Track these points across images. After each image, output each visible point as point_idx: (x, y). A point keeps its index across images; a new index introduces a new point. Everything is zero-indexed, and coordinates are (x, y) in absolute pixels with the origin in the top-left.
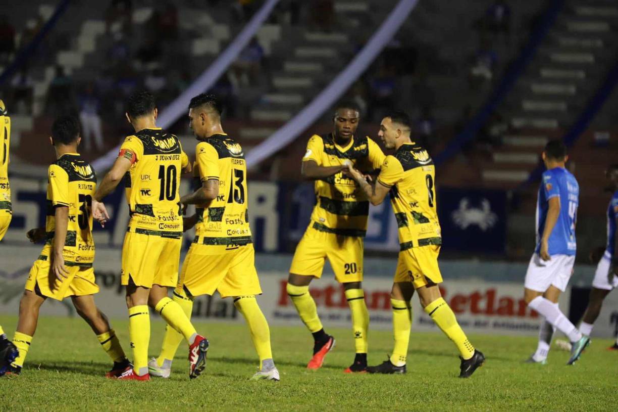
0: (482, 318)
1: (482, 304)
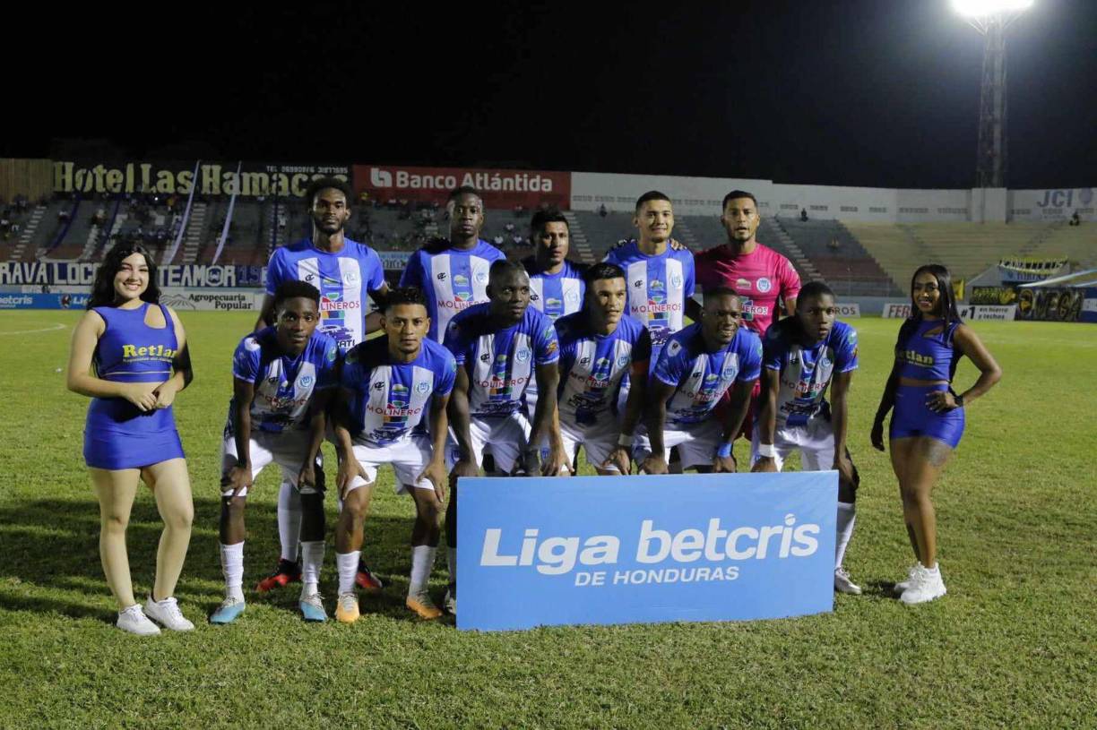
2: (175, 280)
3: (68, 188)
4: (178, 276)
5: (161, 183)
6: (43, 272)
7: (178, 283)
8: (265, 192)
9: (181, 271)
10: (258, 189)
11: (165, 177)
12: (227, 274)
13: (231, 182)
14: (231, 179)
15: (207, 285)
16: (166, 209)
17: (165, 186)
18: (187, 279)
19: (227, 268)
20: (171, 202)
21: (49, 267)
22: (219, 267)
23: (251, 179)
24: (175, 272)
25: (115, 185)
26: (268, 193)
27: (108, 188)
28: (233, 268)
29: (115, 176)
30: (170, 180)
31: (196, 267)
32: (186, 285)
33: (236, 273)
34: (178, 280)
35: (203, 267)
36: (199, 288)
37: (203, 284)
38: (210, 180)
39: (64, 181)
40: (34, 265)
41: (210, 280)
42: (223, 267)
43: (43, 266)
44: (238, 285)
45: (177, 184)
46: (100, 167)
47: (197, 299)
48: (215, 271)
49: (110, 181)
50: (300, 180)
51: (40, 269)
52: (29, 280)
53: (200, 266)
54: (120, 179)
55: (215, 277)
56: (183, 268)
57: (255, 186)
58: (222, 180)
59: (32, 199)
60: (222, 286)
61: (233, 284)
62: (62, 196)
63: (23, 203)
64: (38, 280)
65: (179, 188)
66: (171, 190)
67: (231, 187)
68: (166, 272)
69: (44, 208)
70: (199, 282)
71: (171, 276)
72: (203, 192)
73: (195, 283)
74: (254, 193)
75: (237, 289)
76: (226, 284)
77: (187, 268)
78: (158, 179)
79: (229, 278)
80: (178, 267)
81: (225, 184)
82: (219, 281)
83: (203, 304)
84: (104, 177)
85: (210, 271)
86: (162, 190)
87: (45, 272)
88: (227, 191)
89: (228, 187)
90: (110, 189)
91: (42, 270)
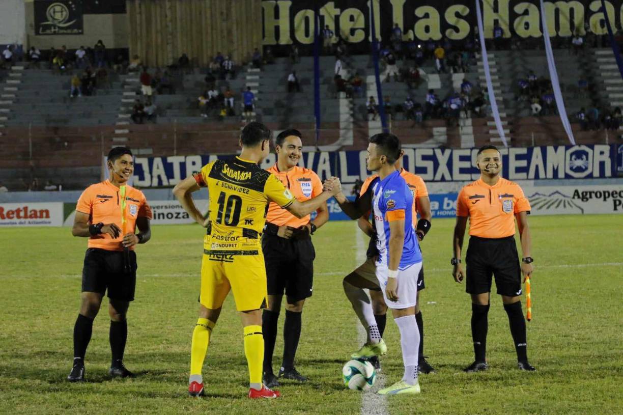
0: (23, 220)
1: (22, 214)
2: (519, 170)
3: (285, 39)
4: (523, 163)
5: (420, 26)
7: (524, 175)
8: (578, 30)
9: (528, 157)
10: (568, 26)
11: (427, 16)
12: (598, 158)
13: (526, 19)
14: (526, 12)
15: (567, 176)
16: (434, 64)
17: (427, 29)
18: (537, 167)
19: (598, 148)
20: (440, 52)
22: (584, 148)
23: (557, 11)
24: (519, 157)
25: (353, 31)
26: (583, 32)
27: (343, 37)
28: (606, 148)
29: (352, 18)
30: (434, 20)
31: (550, 149)
32: (537, 176)
33: (611, 156)
34: (525, 170)
35: (561, 149)
36: (556, 181)
37: (561, 175)
38: (495, 16)
39: (277, 29)
41: (571, 169)
42: (592, 147)
44: (615, 175)
45: (444, 26)
46: (330, 6)
47: (585, 197)
48: (579, 155)
49: (345, 25)
51: (321, 160)
53: (556, 149)
54: (361, 22)
55: (579, 163)
56: (530, 151)
57: (564, 21)
58: (513, 16)
59: (237, 59)
60: (590, 176)
61: (608, 172)
62: (278, 51)
63: (228, 65)
65: (448, 32)
66: (436, 35)
67: (527, 25)
68: (506, 158)
69: (258, 70)
70: (555, 172)
71: (513, 164)
73: (550, 174)
74: (561, 34)
75: (614, 180)
76: (596, 173)
77: (537, 151)
78: (417, 19)
79: (602, 164)
80: (523, 151)
81: (517, 21)
82: (586, 168)
83: (594, 204)
84: (337, 19)
85: (571, 155)
86: (422, 36)
87: (328, 164)
88: (521, 32)
89: (522, 26)
90: (347, 38)
91: (324, 162)
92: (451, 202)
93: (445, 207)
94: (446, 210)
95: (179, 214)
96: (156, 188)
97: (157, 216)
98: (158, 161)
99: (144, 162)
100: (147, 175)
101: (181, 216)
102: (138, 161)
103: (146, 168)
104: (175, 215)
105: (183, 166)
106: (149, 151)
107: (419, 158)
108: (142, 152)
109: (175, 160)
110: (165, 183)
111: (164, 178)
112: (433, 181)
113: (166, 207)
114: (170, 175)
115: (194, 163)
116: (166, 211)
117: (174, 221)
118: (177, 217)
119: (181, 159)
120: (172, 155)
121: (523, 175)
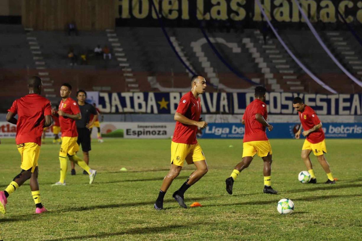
1: (6, 129)
2: (345, 109)
3: (125, 15)
4: (348, 104)
6: (224, 102)
9: (350, 100)
13: (281, 9)
14: (281, 5)
17: (219, 13)
18: (356, 107)
21: (230, 96)
24: (345, 100)
25: (170, 11)
26: (316, 20)
27: (164, 15)
29: (170, 3)
30: (224, 7)
32: (356, 113)
38: (262, 6)
39: (120, 8)
40: (215, 95)
43: (224, 95)
45: (230, 11)
49: (166, 7)
50: (346, 7)
51: (222, 98)
52: (213, 109)
56: (352, 96)
58: (273, 7)
64: (221, 110)
65: (232, 15)
66: (224, 17)
67: (282, 14)
68: (337, 101)
71: (342, 105)
72: (255, 19)
74: (302, 20)
77: (356, 97)
78: (213, 5)
80: (348, 96)
81: (276, 10)
84: (160, 3)
86: (215, 16)
87: (226, 101)
88: (278, 18)
89: (279, 14)
90: (167, 16)
91: (224, 99)
92: (333, 128)
93: (330, 131)
94: (331, 134)
95: (159, 132)
96: (113, 113)
97: (145, 133)
98: (115, 95)
99: (106, 96)
100: (108, 105)
101: (161, 133)
102: (102, 95)
103: (107, 99)
104: (157, 133)
105: (132, 99)
106: (109, 89)
107: (283, 99)
108: (104, 88)
109: (127, 95)
110: (121, 110)
111: (120, 107)
112: (292, 114)
113: (152, 127)
114: (124, 105)
115: (139, 98)
116: (151, 130)
117: (156, 136)
118: (159, 134)
119: (130, 94)
120: (124, 91)
121: (347, 112)
